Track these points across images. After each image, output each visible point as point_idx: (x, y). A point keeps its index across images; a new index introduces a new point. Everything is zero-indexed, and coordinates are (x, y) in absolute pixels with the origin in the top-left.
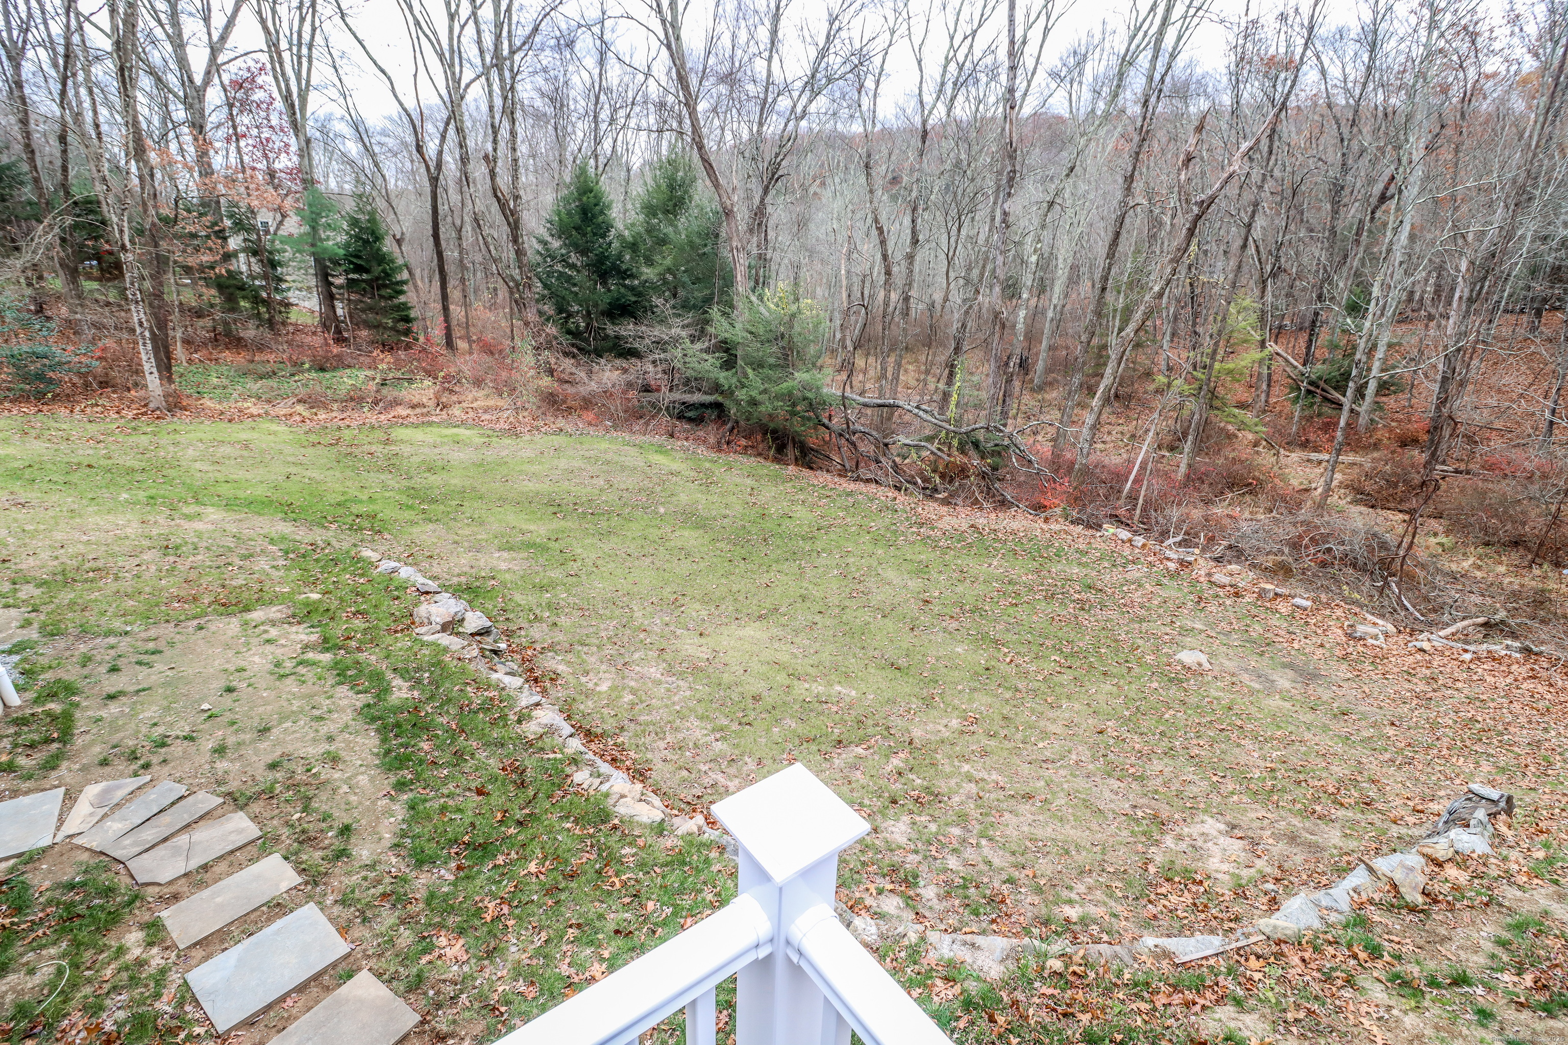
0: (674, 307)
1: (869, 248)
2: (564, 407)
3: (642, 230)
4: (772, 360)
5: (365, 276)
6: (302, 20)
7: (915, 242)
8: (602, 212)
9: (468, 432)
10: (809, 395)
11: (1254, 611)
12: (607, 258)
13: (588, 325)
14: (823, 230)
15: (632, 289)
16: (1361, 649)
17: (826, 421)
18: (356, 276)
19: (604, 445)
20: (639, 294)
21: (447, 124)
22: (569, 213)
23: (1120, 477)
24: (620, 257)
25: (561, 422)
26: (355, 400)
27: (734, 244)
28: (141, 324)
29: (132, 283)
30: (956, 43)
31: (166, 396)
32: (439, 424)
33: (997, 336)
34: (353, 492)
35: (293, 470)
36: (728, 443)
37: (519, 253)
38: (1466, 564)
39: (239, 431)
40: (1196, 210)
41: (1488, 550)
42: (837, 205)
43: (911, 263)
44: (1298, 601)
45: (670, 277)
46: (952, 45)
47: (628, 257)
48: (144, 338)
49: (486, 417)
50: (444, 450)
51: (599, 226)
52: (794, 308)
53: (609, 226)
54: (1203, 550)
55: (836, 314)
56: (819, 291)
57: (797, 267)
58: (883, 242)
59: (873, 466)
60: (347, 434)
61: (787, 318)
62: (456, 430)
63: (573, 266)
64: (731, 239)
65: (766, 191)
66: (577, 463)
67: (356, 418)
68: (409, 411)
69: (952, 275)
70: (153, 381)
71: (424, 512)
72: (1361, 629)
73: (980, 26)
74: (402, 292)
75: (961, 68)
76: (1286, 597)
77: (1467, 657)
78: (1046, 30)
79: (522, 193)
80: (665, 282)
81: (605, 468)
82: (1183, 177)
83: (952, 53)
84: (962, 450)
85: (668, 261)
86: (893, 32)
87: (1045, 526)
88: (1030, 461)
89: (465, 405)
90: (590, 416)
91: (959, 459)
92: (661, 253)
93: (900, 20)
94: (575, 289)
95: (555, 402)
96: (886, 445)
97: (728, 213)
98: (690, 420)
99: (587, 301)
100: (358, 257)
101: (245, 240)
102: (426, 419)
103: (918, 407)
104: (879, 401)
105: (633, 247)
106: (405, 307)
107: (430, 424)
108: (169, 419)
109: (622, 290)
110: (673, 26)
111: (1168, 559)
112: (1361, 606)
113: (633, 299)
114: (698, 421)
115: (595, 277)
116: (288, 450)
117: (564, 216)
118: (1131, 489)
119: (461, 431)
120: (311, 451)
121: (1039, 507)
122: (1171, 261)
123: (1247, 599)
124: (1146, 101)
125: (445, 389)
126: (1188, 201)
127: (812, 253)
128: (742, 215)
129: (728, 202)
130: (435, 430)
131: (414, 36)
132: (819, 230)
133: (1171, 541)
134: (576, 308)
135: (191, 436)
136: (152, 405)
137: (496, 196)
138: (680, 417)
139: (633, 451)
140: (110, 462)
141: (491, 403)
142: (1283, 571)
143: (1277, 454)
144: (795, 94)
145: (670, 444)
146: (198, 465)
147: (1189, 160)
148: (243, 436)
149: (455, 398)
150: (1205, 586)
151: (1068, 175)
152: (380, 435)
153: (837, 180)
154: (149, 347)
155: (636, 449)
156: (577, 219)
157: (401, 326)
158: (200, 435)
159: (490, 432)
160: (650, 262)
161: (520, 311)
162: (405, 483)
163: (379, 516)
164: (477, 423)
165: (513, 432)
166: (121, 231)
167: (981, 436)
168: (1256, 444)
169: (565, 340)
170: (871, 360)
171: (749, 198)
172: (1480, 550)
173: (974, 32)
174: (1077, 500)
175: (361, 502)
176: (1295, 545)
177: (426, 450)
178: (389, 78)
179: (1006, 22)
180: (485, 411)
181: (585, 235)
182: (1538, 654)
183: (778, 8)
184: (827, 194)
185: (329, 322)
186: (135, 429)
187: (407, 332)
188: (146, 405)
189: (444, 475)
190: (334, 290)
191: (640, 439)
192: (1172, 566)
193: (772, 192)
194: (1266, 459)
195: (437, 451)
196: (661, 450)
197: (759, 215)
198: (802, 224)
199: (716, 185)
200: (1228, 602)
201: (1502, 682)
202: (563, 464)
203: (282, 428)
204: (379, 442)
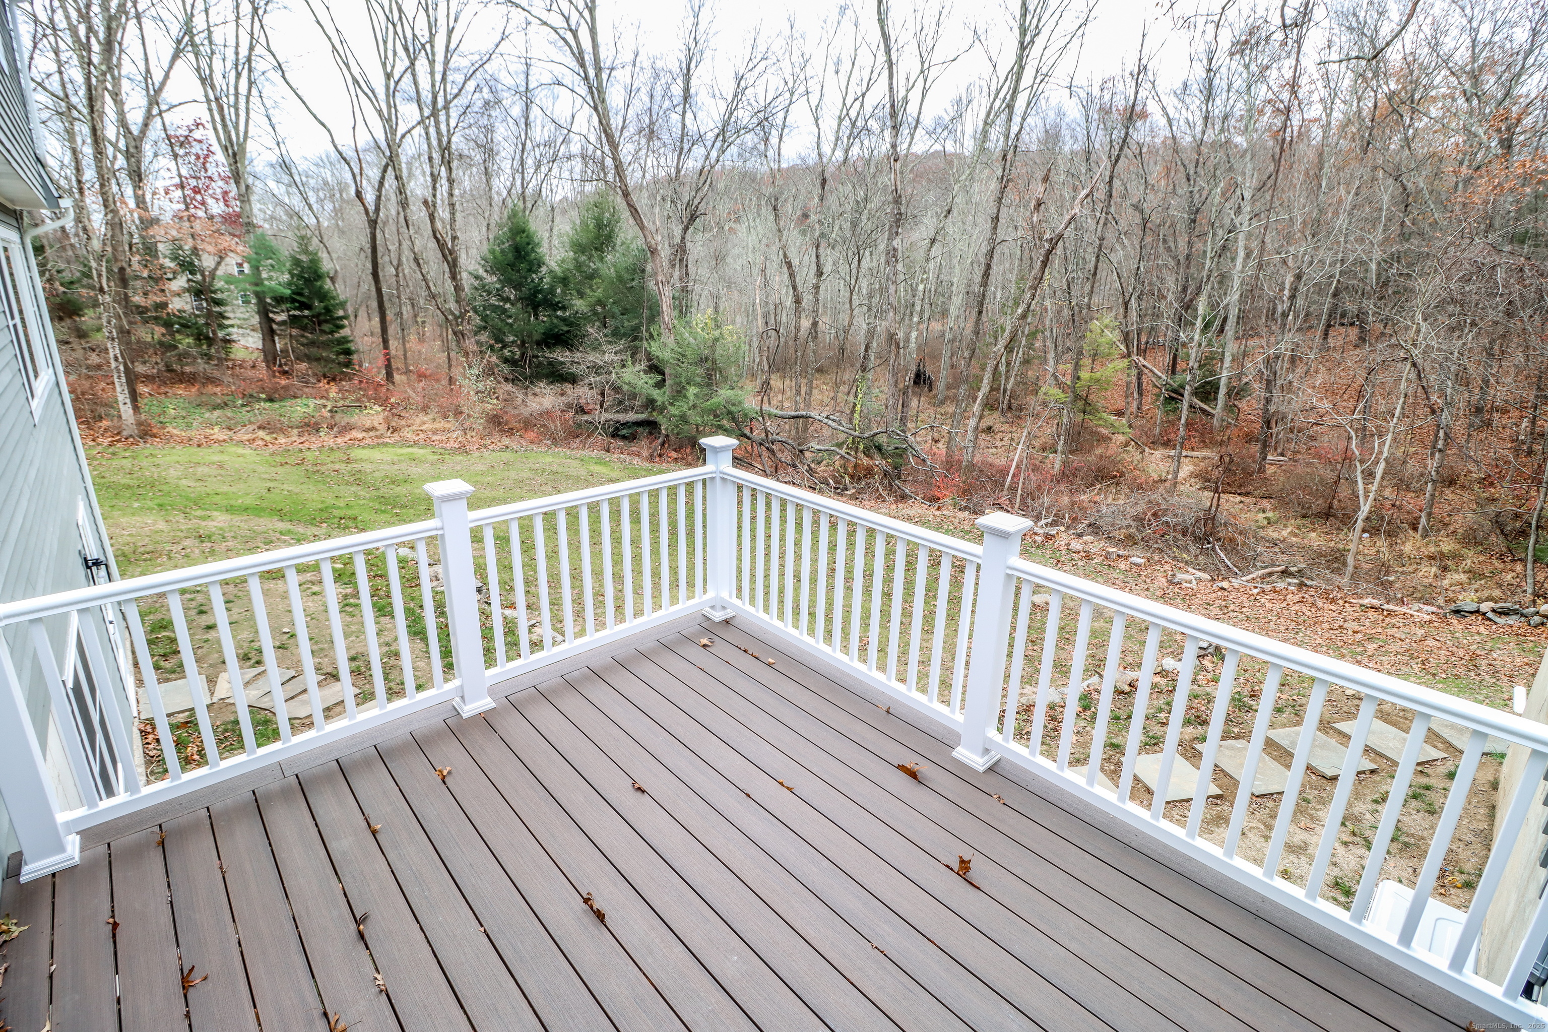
0: (606, 336)
1: (779, 280)
2: (506, 428)
3: (571, 267)
4: (698, 379)
5: (306, 312)
6: (238, 75)
7: (820, 273)
8: (533, 250)
9: (421, 451)
10: (733, 409)
11: (1099, 568)
12: (540, 291)
13: (523, 354)
14: (739, 262)
15: (564, 320)
16: (1177, 590)
17: (747, 432)
18: (297, 313)
19: (548, 459)
20: (570, 324)
21: (385, 171)
22: (502, 251)
23: (1004, 472)
24: (552, 290)
25: (506, 441)
26: (310, 427)
27: (660, 279)
28: (116, 359)
29: (109, 322)
30: (849, 102)
31: (139, 424)
32: (394, 445)
33: (893, 354)
34: (330, 501)
35: (272, 485)
36: (660, 456)
37: (458, 288)
38: (1285, 533)
39: (211, 455)
40: (1047, 246)
41: (1305, 521)
42: (752, 240)
43: (817, 293)
44: (1135, 560)
45: (599, 309)
46: (844, 104)
47: (559, 291)
48: (119, 371)
49: (435, 438)
50: (403, 466)
51: (531, 263)
52: (717, 333)
53: (540, 263)
54: (1068, 528)
55: (755, 339)
56: (738, 319)
57: (716, 299)
58: (792, 275)
59: (790, 470)
60: (309, 455)
61: (710, 343)
62: (410, 450)
63: (507, 300)
64: (656, 274)
65: (686, 229)
66: (526, 474)
67: (314, 442)
68: (364, 434)
69: (855, 302)
70: (127, 411)
71: (397, 515)
72: (1180, 576)
73: (868, 89)
74: (342, 327)
75: (854, 124)
76: (1126, 557)
77: (1256, 591)
78: (925, 91)
79: (459, 234)
80: (595, 313)
81: (551, 477)
82: (1035, 219)
83: (845, 112)
84: (867, 453)
85: (599, 293)
86: (792, 94)
87: (938, 513)
88: (924, 460)
89: (414, 428)
90: (532, 435)
91: (866, 461)
92: (591, 287)
93: (798, 82)
94: (510, 321)
95: (499, 424)
96: (801, 451)
97: (653, 252)
98: (624, 437)
99: (522, 331)
100: (301, 294)
101: (189, 280)
102: (381, 441)
103: (827, 417)
104: (794, 413)
105: (564, 281)
106: (345, 340)
107: (385, 445)
108: (142, 445)
109: (555, 321)
110: (599, 92)
111: (1036, 534)
112: (1187, 563)
113: (566, 329)
114: (631, 438)
115: (530, 309)
116: (260, 469)
117: (498, 254)
118: (1012, 482)
119: (415, 450)
120: (280, 470)
121: (934, 499)
122: (1031, 287)
123: (1096, 561)
124: (1005, 156)
125: (394, 415)
126: (1040, 239)
127: (730, 285)
128: (665, 252)
129: (653, 242)
130: (391, 450)
131: (353, 94)
132: (735, 264)
133: (1043, 522)
134: (511, 338)
135: (168, 458)
136: (125, 433)
137: (436, 237)
138: (615, 435)
139: (575, 463)
140: (103, 480)
141: (437, 425)
142: (1129, 541)
143: (1143, 452)
144: (709, 144)
145: (607, 457)
146: (184, 482)
147: (1040, 205)
148: (216, 458)
149: (403, 422)
150: (1064, 553)
151: (946, 217)
152: (338, 455)
153: (750, 217)
154: (124, 380)
155: (578, 462)
156: (510, 256)
157: (342, 358)
158: (176, 458)
159: (442, 451)
160: (581, 295)
161: (458, 342)
162: (374, 493)
163: (360, 518)
164: (428, 443)
165: (463, 449)
166: (100, 276)
167: (883, 439)
168: (1127, 444)
169: (506, 369)
170: (787, 382)
171: (671, 237)
172: (1299, 522)
173: (863, 95)
174: (966, 492)
175: (339, 508)
176: (1139, 519)
177: (386, 467)
178: (329, 131)
179: (887, 89)
180: (434, 433)
181: (518, 271)
182: (1311, 587)
183: (688, 69)
184: (742, 229)
185: (270, 356)
186: (114, 454)
187: (348, 364)
188: (118, 434)
189: (408, 486)
190: (275, 327)
191: (580, 453)
192: (1039, 539)
193: (691, 230)
194: (1133, 455)
195: (396, 467)
196: (599, 461)
197: (680, 251)
198: (719, 258)
199: (642, 227)
200: (1080, 563)
201: (1277, 607)
202: (513, 475)
203: (248, 451)
204: (343, 461)
